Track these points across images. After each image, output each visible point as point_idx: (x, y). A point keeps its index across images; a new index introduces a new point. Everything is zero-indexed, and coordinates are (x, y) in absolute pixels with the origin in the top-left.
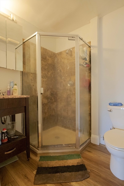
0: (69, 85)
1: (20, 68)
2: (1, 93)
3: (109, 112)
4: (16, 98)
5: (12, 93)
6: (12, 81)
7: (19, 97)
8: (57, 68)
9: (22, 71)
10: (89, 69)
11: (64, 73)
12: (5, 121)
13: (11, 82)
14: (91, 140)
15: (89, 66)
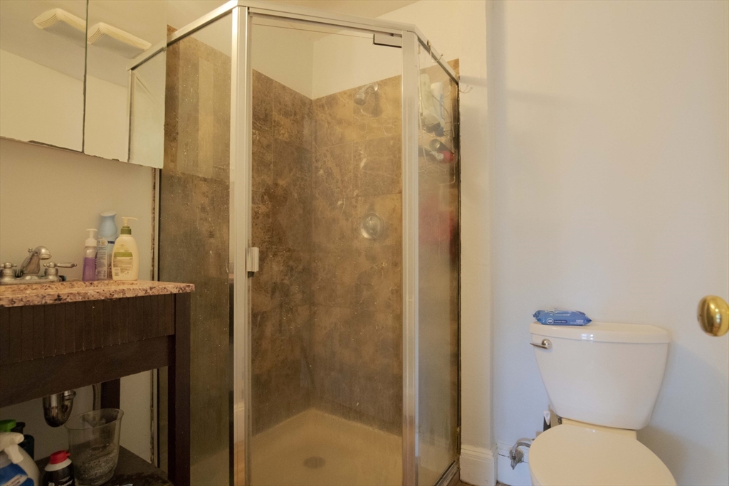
0: (365, 235)
1: (151, 153)
2: (52, 271)
3: (536, 349)
4: (128, 298)
5: (105, 268)
6: (111, 214)
7: (141, 294)
8: (314, 160)
9: (162, 167)
10: (452, 169)
11: (343, 181)
12: (64, 409)
13: (102, 219)
14: (459, 468)
15: (451, 160)
